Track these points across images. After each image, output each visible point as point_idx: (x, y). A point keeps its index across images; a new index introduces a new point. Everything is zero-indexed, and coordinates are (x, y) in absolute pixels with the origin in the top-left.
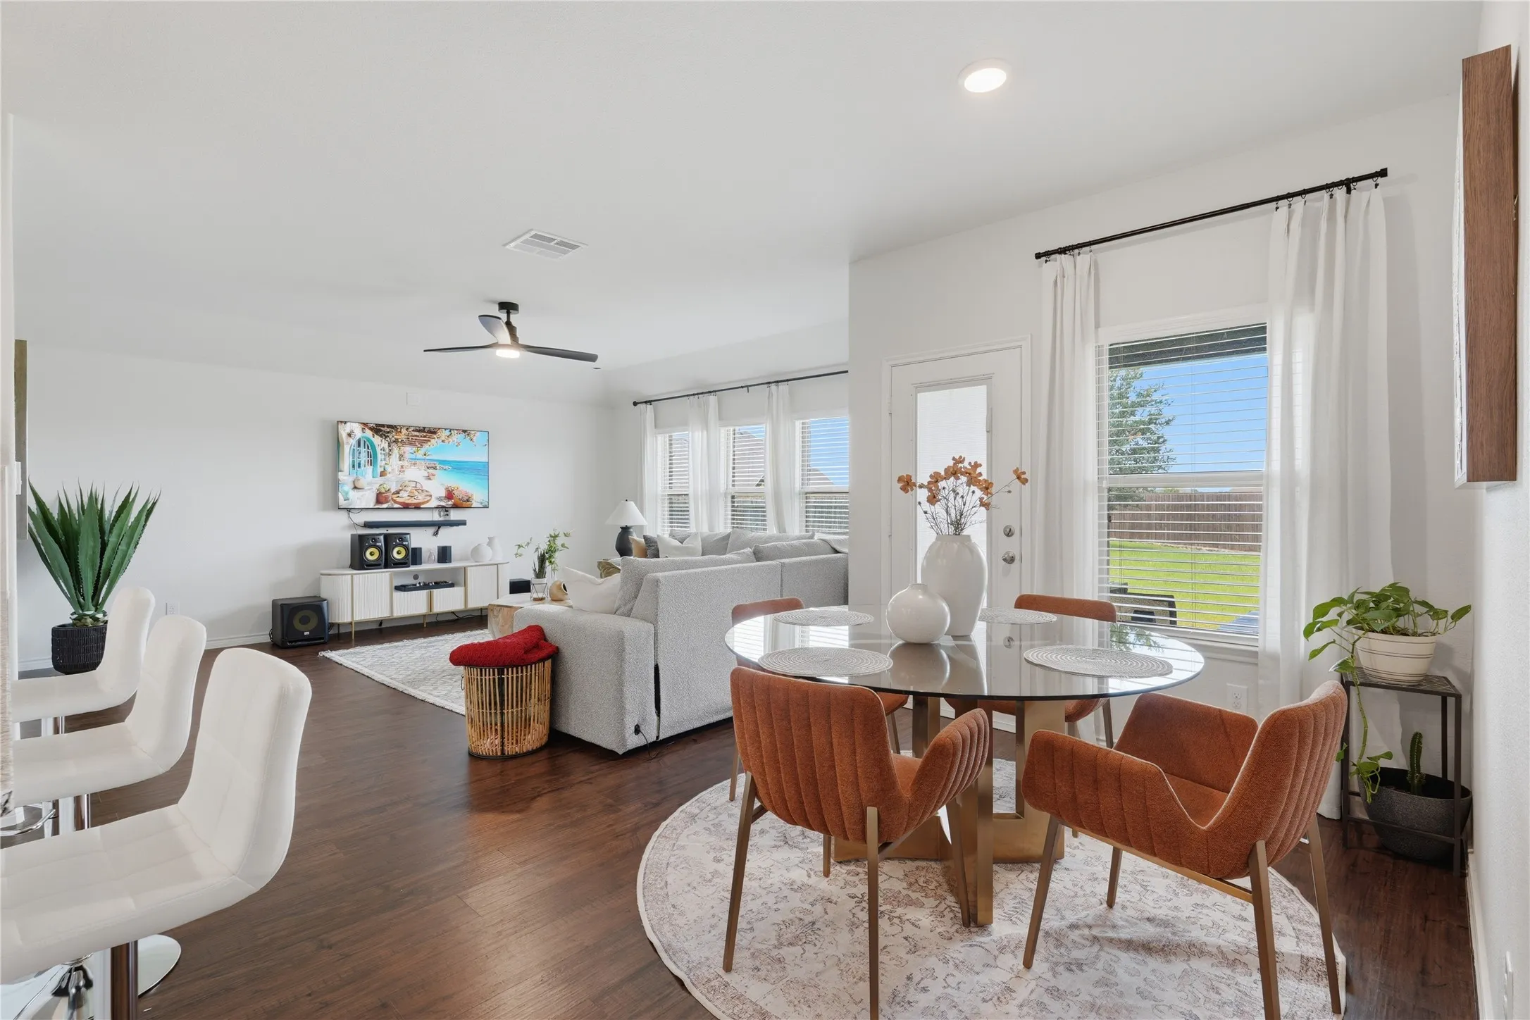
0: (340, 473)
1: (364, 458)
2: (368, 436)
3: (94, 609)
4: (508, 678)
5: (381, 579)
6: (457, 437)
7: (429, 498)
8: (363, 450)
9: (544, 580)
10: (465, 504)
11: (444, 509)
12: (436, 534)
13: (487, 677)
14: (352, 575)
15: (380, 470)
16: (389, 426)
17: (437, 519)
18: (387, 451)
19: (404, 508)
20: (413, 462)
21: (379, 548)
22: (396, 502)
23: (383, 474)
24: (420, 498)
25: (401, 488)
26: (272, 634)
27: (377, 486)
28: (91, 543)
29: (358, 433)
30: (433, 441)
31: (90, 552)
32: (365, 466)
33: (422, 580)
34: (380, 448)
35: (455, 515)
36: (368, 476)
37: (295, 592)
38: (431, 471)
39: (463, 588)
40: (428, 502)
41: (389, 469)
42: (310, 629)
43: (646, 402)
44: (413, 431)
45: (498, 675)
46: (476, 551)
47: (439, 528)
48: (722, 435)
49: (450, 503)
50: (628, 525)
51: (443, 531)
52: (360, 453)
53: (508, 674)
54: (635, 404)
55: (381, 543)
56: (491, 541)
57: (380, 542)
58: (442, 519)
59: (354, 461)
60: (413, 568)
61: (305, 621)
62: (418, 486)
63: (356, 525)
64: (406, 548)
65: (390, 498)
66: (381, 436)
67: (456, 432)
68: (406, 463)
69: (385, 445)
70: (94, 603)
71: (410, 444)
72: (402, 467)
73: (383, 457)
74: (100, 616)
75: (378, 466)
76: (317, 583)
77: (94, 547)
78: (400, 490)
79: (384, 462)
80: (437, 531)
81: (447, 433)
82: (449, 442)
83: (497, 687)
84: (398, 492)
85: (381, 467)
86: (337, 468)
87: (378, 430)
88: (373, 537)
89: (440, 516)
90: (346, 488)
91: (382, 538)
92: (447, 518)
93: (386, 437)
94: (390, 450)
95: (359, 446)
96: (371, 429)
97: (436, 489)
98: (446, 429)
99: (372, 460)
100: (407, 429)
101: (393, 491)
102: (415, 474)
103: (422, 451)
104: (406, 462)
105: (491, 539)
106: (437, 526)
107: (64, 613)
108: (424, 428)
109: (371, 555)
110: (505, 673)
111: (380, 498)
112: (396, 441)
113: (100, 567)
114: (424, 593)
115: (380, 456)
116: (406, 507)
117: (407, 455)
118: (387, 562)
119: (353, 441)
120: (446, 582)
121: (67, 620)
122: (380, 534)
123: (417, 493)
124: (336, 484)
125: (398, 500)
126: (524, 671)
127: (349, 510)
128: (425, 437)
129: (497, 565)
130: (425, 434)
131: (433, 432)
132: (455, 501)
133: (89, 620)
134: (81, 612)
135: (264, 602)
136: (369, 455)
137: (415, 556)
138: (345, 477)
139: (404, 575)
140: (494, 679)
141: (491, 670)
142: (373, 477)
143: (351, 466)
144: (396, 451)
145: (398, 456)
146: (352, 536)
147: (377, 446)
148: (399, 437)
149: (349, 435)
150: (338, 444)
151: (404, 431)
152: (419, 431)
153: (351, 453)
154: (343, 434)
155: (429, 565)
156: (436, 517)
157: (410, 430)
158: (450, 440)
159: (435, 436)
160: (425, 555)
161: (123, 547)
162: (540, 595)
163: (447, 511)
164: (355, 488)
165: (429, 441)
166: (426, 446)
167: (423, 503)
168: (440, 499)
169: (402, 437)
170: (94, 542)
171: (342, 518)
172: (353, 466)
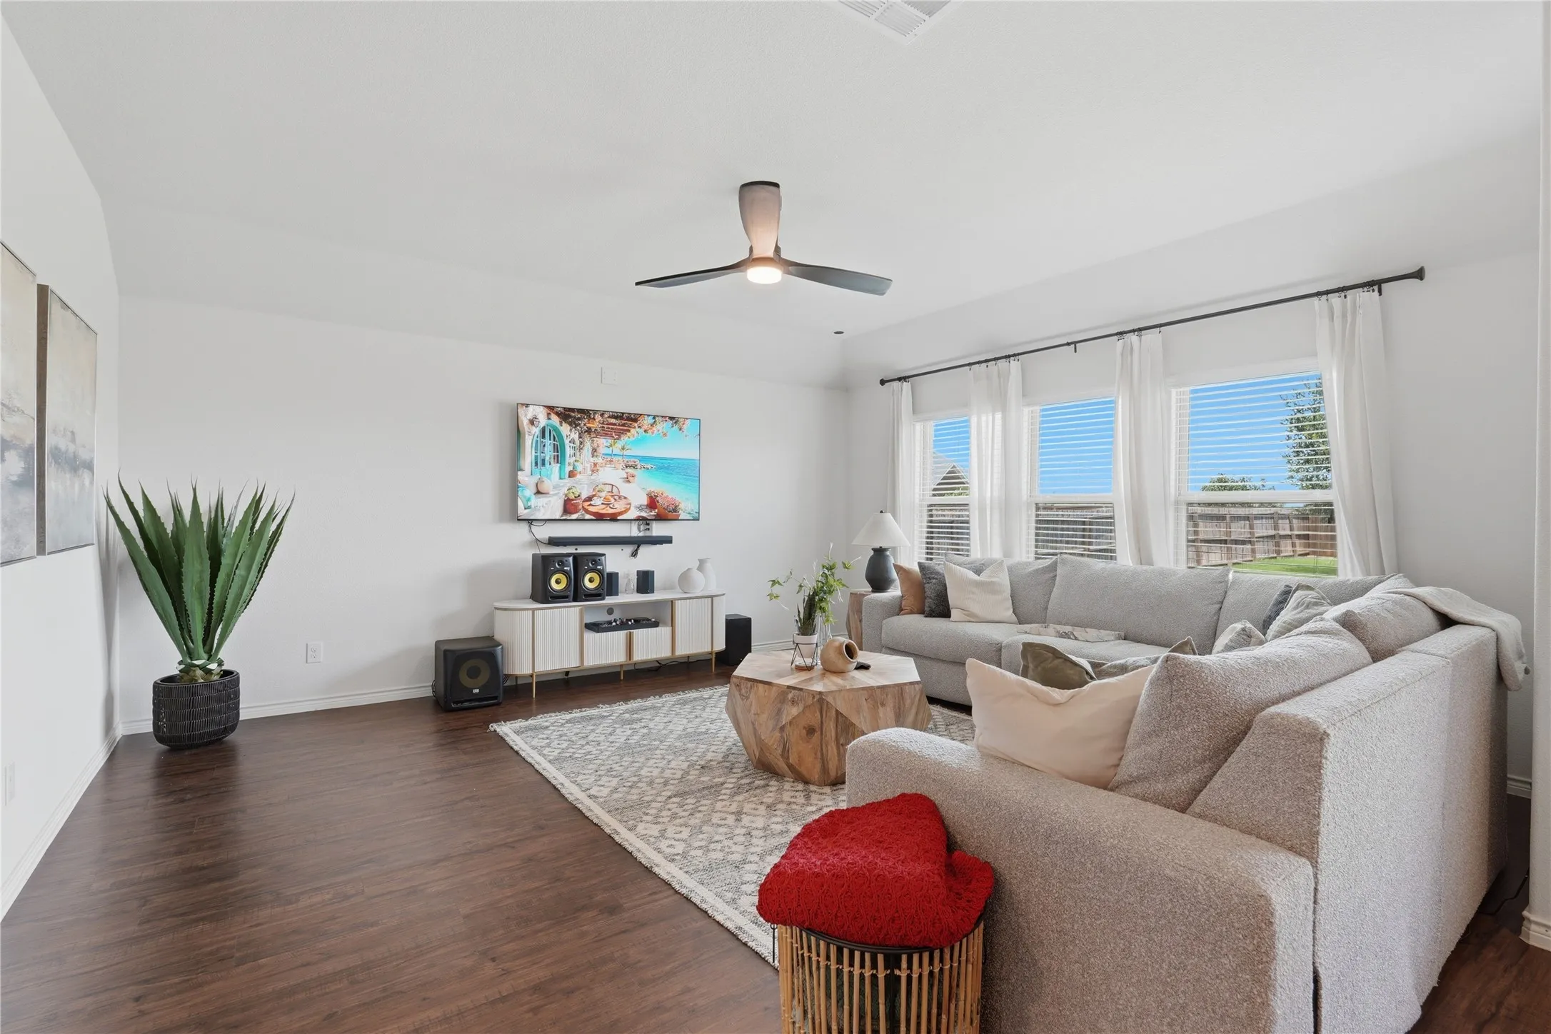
0: (519, 473)
1: (549, 453)
2: (554, 424)
3: (206, 656)
4: (909, 978)
5: (570, 615)
6: (662, 426)
7: (628, 506)
8: (547, 441)
9: (815, 638)
10: (671, 515)
11: (645, 522)
12: (634, 554)
13: (857, 971)
14: (533, 610)
15: (568, 469)
16: (581, 411)
17: (636, 535)
18: (578, 442)
19: (599, 520)
20: (609, 458)
21: (566, 573)
22: (588, 512)
23: (571, 474)
24: (619, 506)
25: (594, 493)
26: (434, 687)
27: (565, 490)
28: (197, 566)
29: (543, 421)
30: (632, 430)
31: (197, 580)
32: (550, 464)
33: (616, 615)
34: (569, 440)
35: (658, 529)
36: (553, 475)
37: (463, 629)
38: (630, 471)
39: (669, 629)
40: (625, 512)
41: (579, 468)
42: (480, 685)
43: (899, 379)
44: (609, 417)
45: (886, 968)
46: (685, 578)
47: (638, 547)
48: (1026, 418)
49: (653, 513)
50: (884, 546)
51: (644, 550)
52: (544, 446)
53: (910, 967)
54: (883, 382)
55: (570, 568)
56: (702, 565)
57: (569, 566)
58: (641, 534)
59: (536, 457)
60: (609, 600)
61: (474, 673)
62: (615, 490)
63: (538, 541)
64: (600, 573)
65: (581, 507)
66: (570, 425)
67: (661, 419)
68: (600, 460)
69: (575, 436)
70: (207, 648)
71: (606, 435)
72: (595, 465)
73: (572, 452)
74: (213, 666)
75: (567, 464)
76: (490, 619)
77: (202, 572)
78: (594, 496)
79: (574, 458)
80: (636, 550)
81: (650, 420)
82: (653, 433)
83: (882, 1000)
84: (589, 499)
85: (569, 464)
86: (516, 467)
87: (567, 415)
88: (560, 558)
89: (640, 531)
90: (527, 492)
91: (571, 559)
92: (648, 533)
93: (577, 425)
94: (581, 443)
95: (544, 436)
96: (558, 414)
97: (636, 497)
98: (648, 415)
99: (559, 457)
100: (602, 415)
101: (584, 496)
102: (611, 475)
103: (620, 444)
104: (600, 458)
105: (702, 562)
106: (636, 543)
107: (169, 661)
108: (623, 413)
109: (558, 583)
110: (904, 965)
111: (569, 506)
112: (589, 431)
113: (212, 599)
114: (621, 635)
115: (569, 451)
116: (600, 518)
117: (602, 450)
118: (576, 593)
119: (536, 431)
120: (648, 620)
121: (174, 670)
122: (569, 555)
123: (613, 501)
124: (515, 487)
125: (591, 509)
126: (947, 956)
127: (530, 522)
128: (623, 425)
129: (712, 597)
130: (623, 422)
131: (632, 419)
132: (659, 510)
133: (199, 672)
134: (189, 661)
135: (426, 640)
136: (556, 448)
137: (610, 584)
138: (526, 478)
139: (596, 611)
140: (874, 977)
141: (867, 956)
142: (560, 479)
143: (534, 464)
144: (588, 444)
145: (590, 450)
146: (534, 555)
147: (565, 438)
148: (591, 425)
149: (532, 422)
150: (519, 434)
151: (598, 418)
152: (616, 417)
153: (534, 445)
154: (524, 421)
155: (627, 596)
156: (634, 531)
157: (606, 416)
158: (654, 429)
159: (636, 425)
160: (622, 582)
161: (241, 572)
162: (809, 661)
163: (648, 524)
164: (538, 492)
165: (629, 431)
166: (625, 439)
167: (621, 513)
168: (640, 508)
169: (595, 425)
170: (202, 563)
171: (522, 531)
172: (536, 464)
